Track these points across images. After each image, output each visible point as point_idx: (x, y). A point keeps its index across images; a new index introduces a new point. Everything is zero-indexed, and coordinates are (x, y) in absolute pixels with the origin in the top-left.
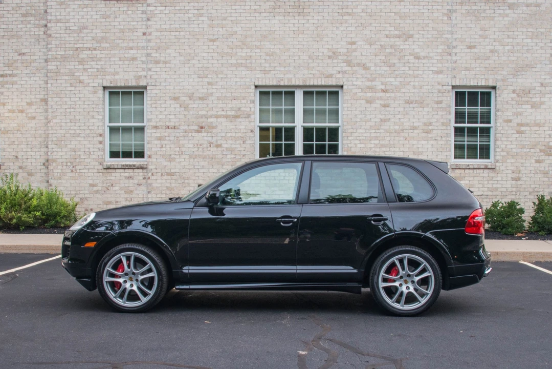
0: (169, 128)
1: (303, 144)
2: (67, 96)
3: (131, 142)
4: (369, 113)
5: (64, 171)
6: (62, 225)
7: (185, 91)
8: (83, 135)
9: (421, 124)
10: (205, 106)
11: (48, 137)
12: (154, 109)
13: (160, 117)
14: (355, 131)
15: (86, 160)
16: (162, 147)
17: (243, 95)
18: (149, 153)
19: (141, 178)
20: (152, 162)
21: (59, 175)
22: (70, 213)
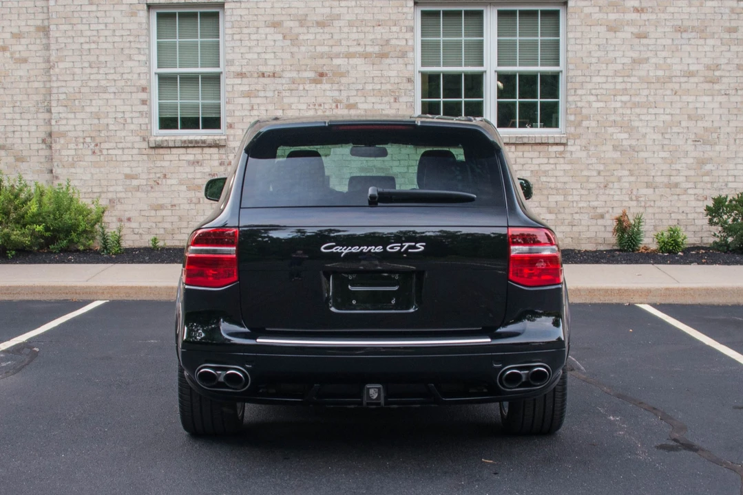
0: (264, 77)
1: (498, 102)
2: (84, 21)
3: (198, 101)
4: (612, 48)
5: (80, 152)
6: (81, 248)
7: (293, 11)
8: (112, 90)
9: (701, 67)
10: (328, 36)
11: (50, 94)
12: (238, 43)
13: (248, 56)
14: (588, 79)
15: (118, 133)
16: (252, 109)
17: (393, 17)
18: (229, 120)
19: (216, 163)
20: (234, 136)
21: (70, 159)
22: (93, 226)
